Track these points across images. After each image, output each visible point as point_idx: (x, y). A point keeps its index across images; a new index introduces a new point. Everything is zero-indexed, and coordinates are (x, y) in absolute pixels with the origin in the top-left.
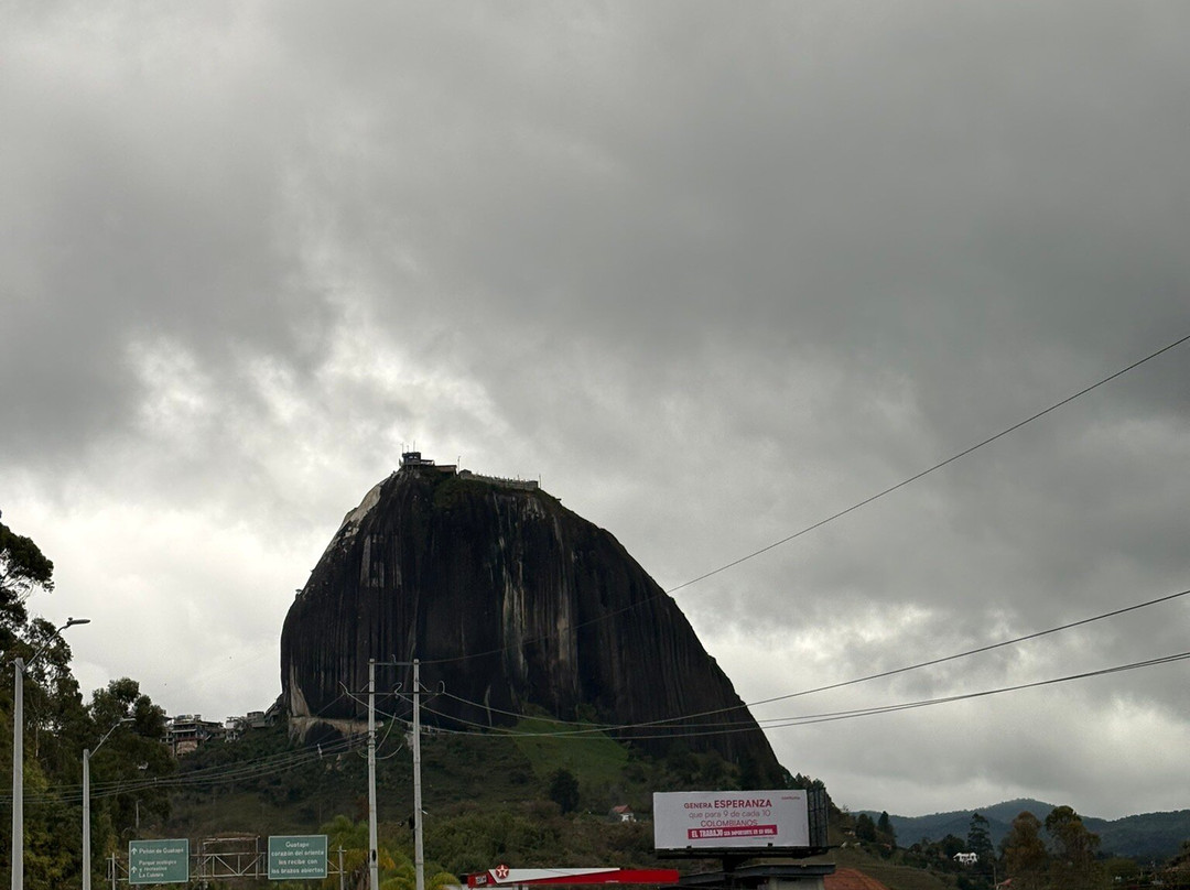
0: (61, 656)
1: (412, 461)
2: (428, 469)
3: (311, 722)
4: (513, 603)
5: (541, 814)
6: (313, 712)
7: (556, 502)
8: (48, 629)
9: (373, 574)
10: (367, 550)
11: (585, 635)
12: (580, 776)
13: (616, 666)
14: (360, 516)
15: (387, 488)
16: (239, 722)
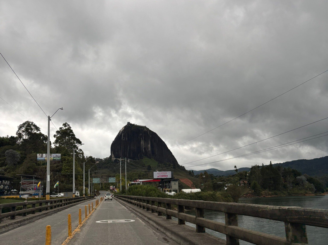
0: (83, 153)
1: (129, 123)
2: (131, 124)
3: (115, 159)
4: (142, 142)
5: (145, 172)
6: (115, 157)
7: (148, 129)
8: (81, 150)
9: (123, 139)
10: (122, 135)
11: (152, 146)
12: (151, 166)
13: (156, 151)
14: (121, 131)
15: (125, 127)
16: (105, 159)
